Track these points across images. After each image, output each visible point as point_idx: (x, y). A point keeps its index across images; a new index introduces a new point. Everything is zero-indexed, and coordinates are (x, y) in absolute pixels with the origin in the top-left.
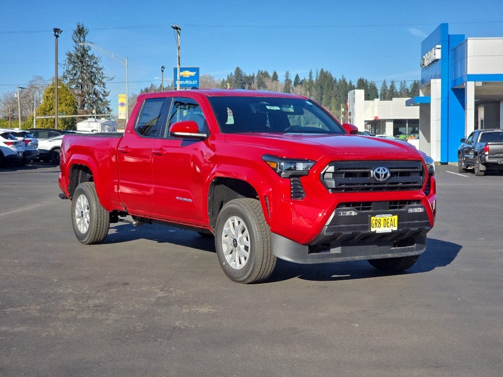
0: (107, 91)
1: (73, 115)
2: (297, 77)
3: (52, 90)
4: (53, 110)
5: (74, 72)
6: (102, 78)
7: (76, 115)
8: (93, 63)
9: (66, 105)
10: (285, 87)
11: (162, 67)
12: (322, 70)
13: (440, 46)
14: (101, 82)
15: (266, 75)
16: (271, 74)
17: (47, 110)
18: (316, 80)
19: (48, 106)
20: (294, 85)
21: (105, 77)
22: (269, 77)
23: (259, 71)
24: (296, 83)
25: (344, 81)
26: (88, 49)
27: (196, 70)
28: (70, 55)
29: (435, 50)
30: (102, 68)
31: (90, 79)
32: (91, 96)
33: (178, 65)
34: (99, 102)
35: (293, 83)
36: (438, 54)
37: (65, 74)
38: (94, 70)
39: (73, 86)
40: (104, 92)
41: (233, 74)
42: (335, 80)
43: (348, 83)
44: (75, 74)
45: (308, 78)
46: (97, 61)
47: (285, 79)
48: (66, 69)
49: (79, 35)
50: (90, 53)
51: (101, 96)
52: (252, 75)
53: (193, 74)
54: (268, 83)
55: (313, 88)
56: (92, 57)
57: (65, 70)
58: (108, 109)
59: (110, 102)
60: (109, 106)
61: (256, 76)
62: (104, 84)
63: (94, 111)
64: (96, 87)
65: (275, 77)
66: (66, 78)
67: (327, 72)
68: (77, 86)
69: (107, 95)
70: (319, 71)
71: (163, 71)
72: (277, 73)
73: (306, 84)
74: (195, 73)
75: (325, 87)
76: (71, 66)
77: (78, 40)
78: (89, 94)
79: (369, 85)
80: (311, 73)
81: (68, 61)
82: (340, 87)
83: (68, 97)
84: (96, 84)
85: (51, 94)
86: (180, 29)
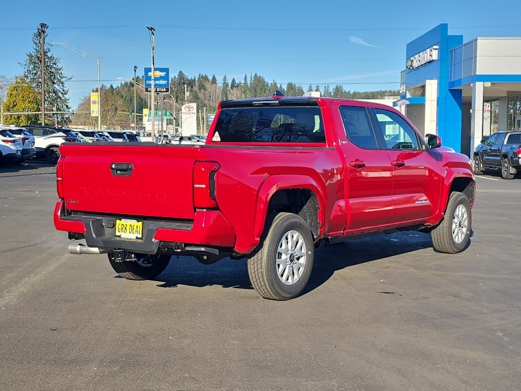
0: (66, 89)
1: (36, 111)
2: (234, 80)
3: (16, 88)
4: (17, 106)
5: (34, 72)
6: (61, 78)
7: (38, 111)
8: (53, 64)
9: (29, 102)
10: (223, 90)
11: (135, 67)
12: (256, 74)
13: (437, 47)
14: (59, 81)
15: (206, 78)
16: (210, 78)
17: (11, 106)
18: (251, 83)
19: (12, 103)
20: (231, 88)
21: (64, 77)
22: (209, 80)
23: (200, 75)
24: (233, 86)
25: (275, 84)
26: (47, 51)
27: (166, 70)
28: (31, 56)
29: (431, 51)
30: (61, 69)
31: (50, 78)
32: (51, 94)
33: (152, 65)
34: (59, 100)
35: (230, 86)
36: (435, 55)
37: (27, 74)
38: (53, 70)
39: (34, 85)
40: (63, 90)
41: (177, 77)
42: (268, 84)
43: (279, 87)
44: (36, 74)
45: (243, 82)
46: (57, 61)
47: (223, 82)
48: (26, 68)
49: (39, 38)
50: (49, 54)
51: (60, 95)
52: (193, 78)
53: (163, 74)
54: (208, 85)
55: (248, 91)
56: (51, 58)
57: (26, 70)
58: (67, 106)
59: (69, 100)
60: (67, 104)
61: (197, 79)
62: (62, 83)
63: (54, 109)
64: (56, 86)
65: (214, 80)
66: (27, 77)
67: (260, 76)
68: (37, 85)
69: (66, 94)
70: (253, 75)
71: (135, 71)
72: (216, 77)
73: (242, 87)
74: (165, 73)
75: (258, 89)
76: (32, 66)
77: (38, 42)
78: (49, 93)
79: (297, 88)
80: (246, 77)
81: (29, 61)
82: (271, 90)
83: (31, 95)
84: (56, 84)
85: (14, 92)
86: (154, 30)
